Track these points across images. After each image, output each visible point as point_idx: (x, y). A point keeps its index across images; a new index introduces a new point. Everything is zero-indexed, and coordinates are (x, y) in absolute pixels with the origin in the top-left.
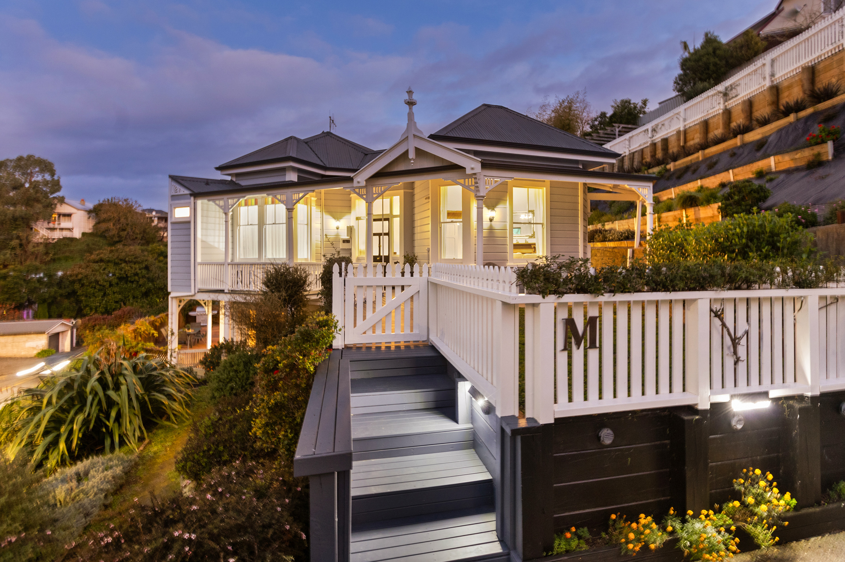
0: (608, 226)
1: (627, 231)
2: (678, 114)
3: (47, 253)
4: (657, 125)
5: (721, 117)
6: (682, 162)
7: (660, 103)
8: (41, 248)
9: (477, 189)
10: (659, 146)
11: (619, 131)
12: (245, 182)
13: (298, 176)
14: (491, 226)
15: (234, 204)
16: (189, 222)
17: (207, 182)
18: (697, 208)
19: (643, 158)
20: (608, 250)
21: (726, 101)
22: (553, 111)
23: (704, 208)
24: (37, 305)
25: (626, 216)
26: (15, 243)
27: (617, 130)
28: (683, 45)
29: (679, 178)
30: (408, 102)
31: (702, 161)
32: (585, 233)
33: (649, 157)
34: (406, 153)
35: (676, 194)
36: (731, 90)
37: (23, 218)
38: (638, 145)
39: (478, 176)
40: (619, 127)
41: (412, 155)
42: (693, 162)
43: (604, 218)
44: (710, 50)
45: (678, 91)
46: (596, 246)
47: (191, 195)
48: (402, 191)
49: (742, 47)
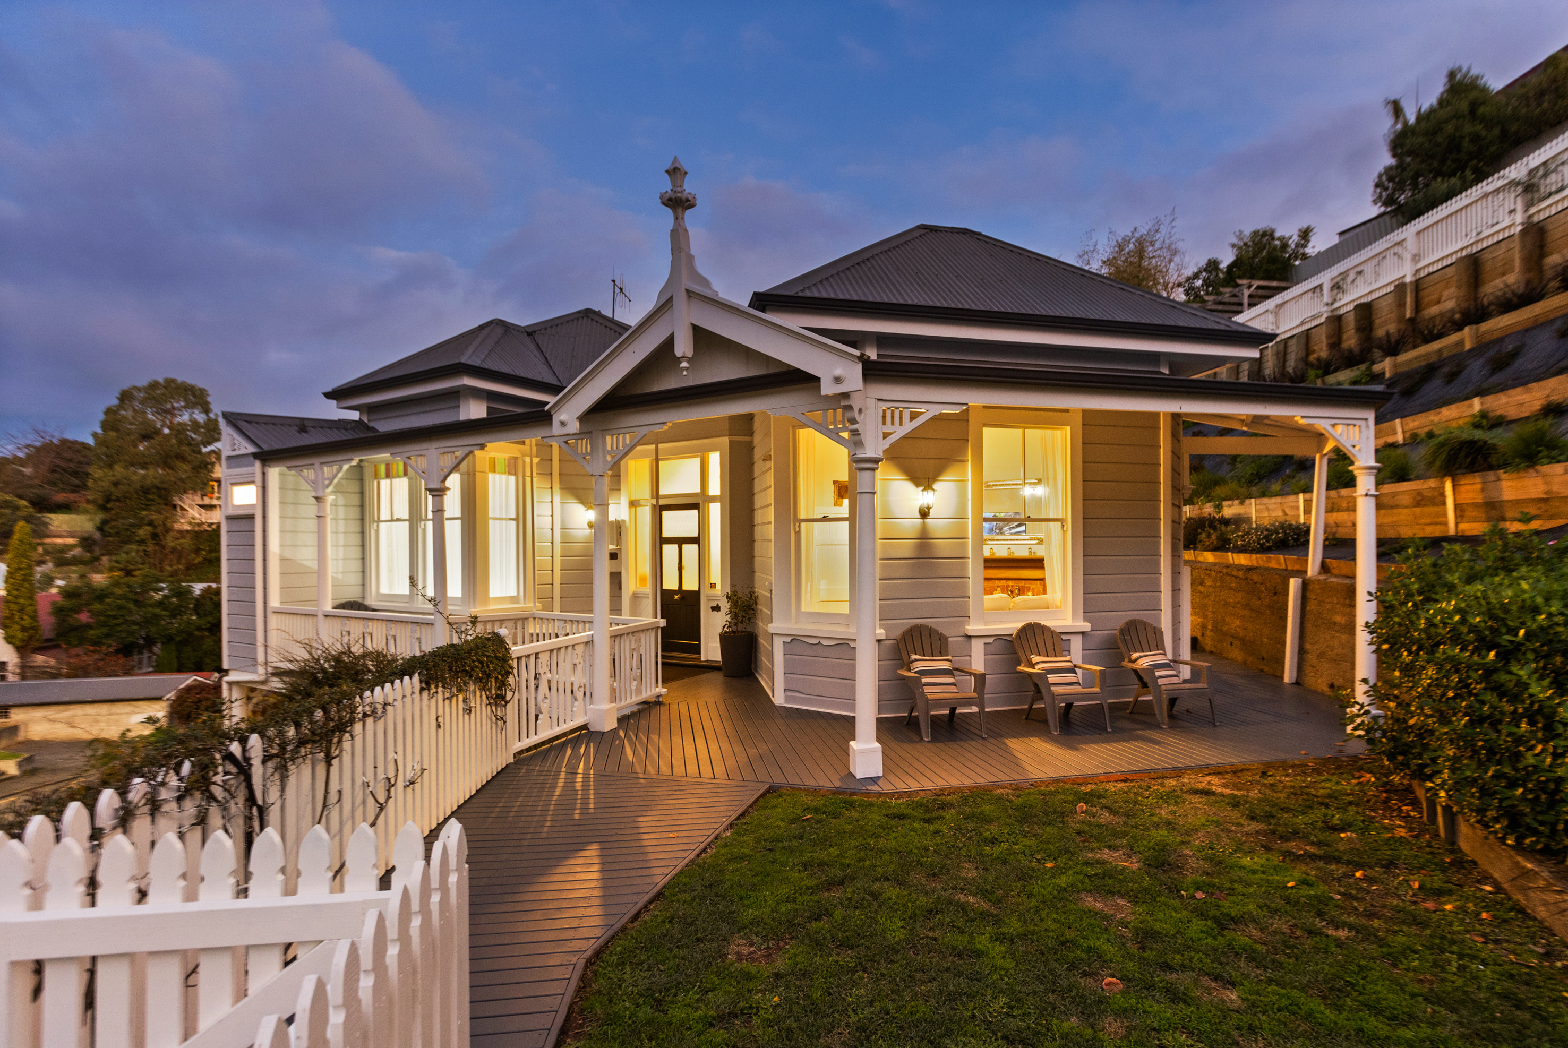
0: (1230, 510)
1: (1282, 526)
2: (1399, 243)
3: (197, 551)
4: (1344, 275)
5: (1516, 244)
6: (1410, 357)
7: (1341, 234)
8: (187, 542)
9: (856, 438)
10: (1350, 324)
11: (1250, 296)
12: (385, 426)
13: (488, 408)
14: (924, 528)
15: (335, 476)
16: (251, 517)
17: (303, 425)
18: (1491, 476)
19: (1308, 350)
20: (1234, 573)
21: (1528, 205)
22: (1104, 262)
23: (1514, 475)
24: (159, 645)
25: (1276, 487)
26: (144, 532)
27: (1247, 293)
28: (1390, 107)
29: (1408, 393)
30: (670, 199)
31: (1470, 351)
32: (1175, 522)
33: (1324, 348)
34: (669, 343)
35: (1408, 435)
36: (1545, 175)
37: (158, 488)
38: (1297, 322)
39: (855, 402)
40: (1250, 287)
41: (683, 347)
42: (1446, 354)
43: (1219, 491)
44: (1464, 106)
45: (1385, 204)
46: (1201, 559)
47: (255, 456)
48: (725, 440)
49: (1541, 94)
